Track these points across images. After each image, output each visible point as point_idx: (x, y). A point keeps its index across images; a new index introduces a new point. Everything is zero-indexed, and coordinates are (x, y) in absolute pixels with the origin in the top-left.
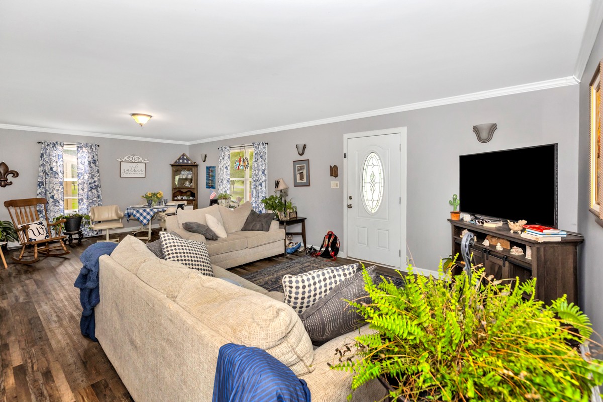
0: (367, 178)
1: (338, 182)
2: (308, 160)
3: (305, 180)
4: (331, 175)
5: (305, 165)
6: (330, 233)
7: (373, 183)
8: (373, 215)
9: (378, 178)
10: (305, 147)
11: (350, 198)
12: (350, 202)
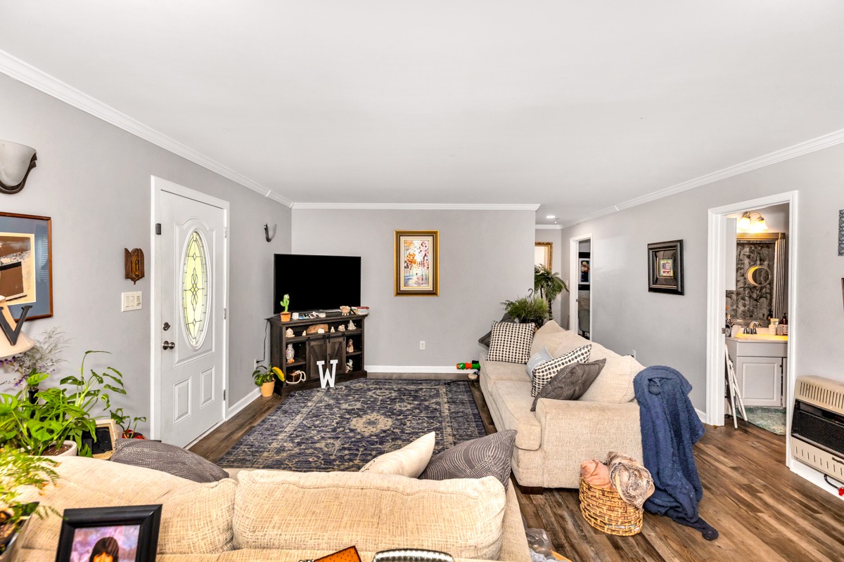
1: (140, 294)
2: (48, 219)
3: (30, 294)
4: (127, 275)
5: (32, 236)
7: (193, 290)
8: (195, 349)
10: (32, 161)
11: (167, 326)
12: (168, 336)
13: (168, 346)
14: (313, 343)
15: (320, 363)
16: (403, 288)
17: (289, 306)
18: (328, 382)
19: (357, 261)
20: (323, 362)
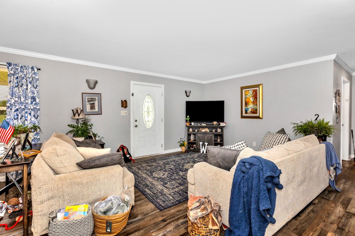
0: (145, 109)
1: (127, 111)
2: (100, 94)
3: (97, 109)
4: (122, 106)
5: (97, 98)
6: (122, 146)
7: (148, 112)
8: (148, 129)
9: (151, 109)
10: (96, 82)
11: (136, 121)
12: (136, 123)
13: (136, 126)
14: (199, 135)
15: (201, 143)
16: (244, 114)
17: (189, 120)
18: (203, 151)
19: (222, 102)
20: (202, 143)
